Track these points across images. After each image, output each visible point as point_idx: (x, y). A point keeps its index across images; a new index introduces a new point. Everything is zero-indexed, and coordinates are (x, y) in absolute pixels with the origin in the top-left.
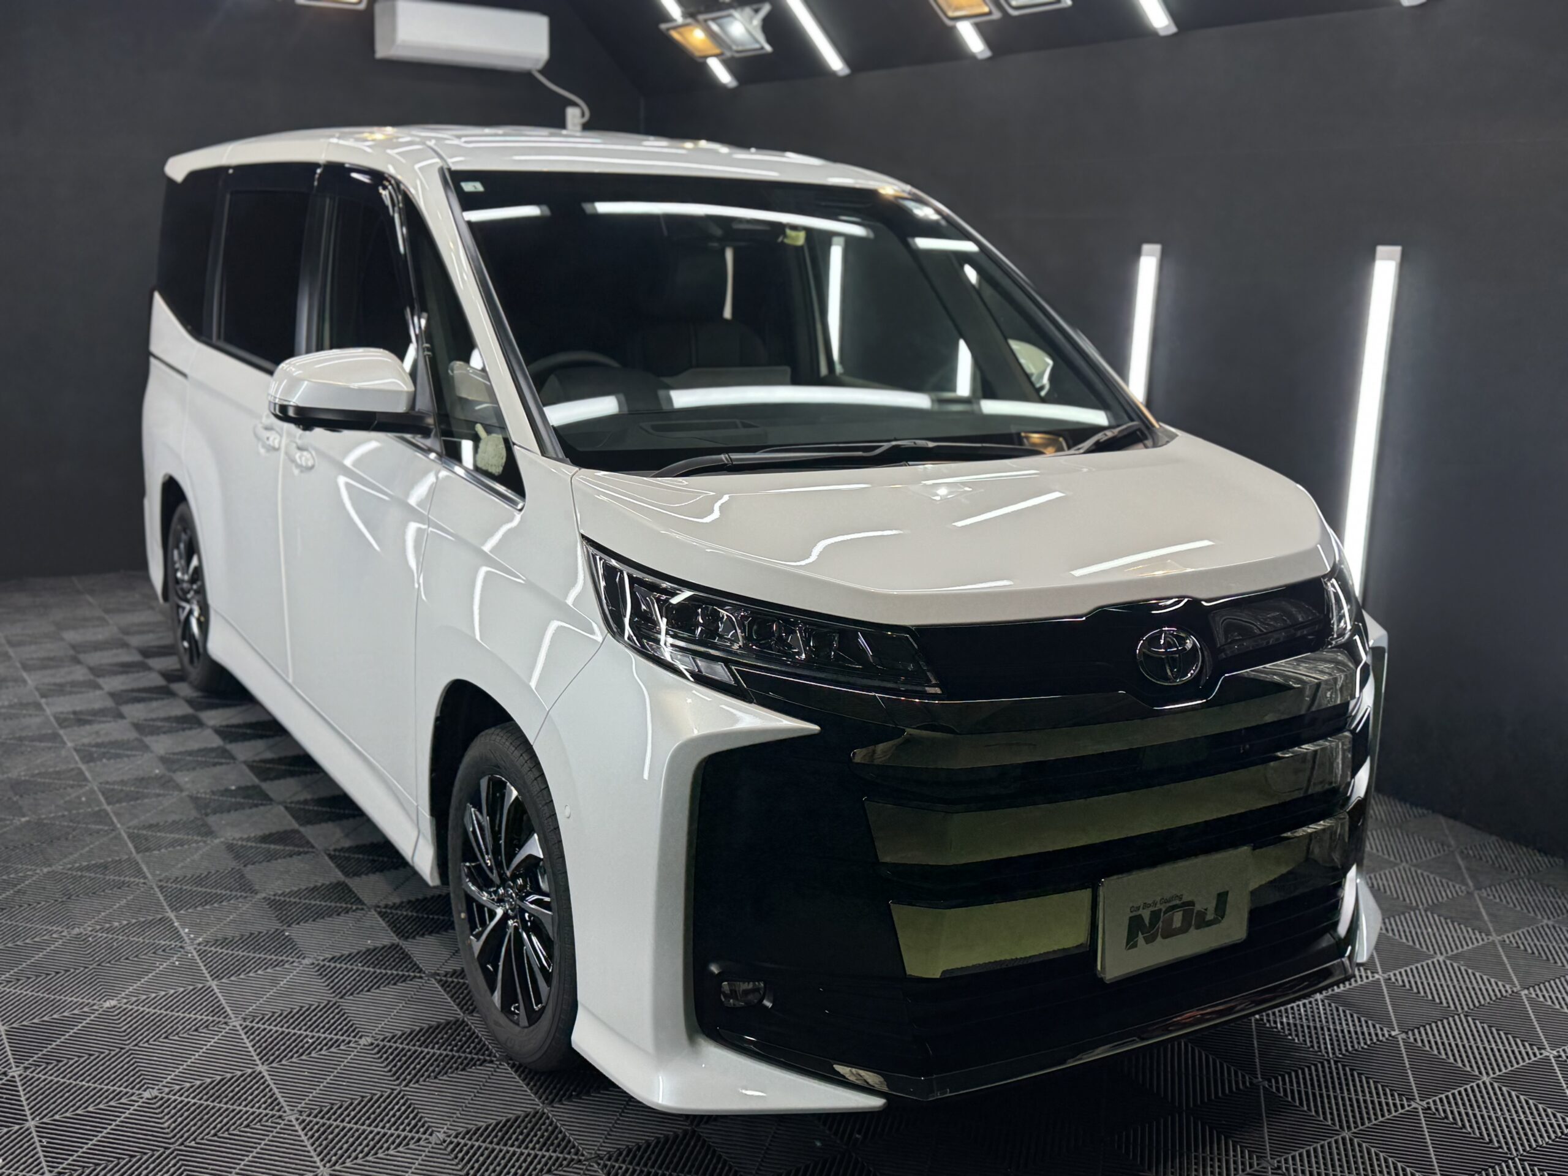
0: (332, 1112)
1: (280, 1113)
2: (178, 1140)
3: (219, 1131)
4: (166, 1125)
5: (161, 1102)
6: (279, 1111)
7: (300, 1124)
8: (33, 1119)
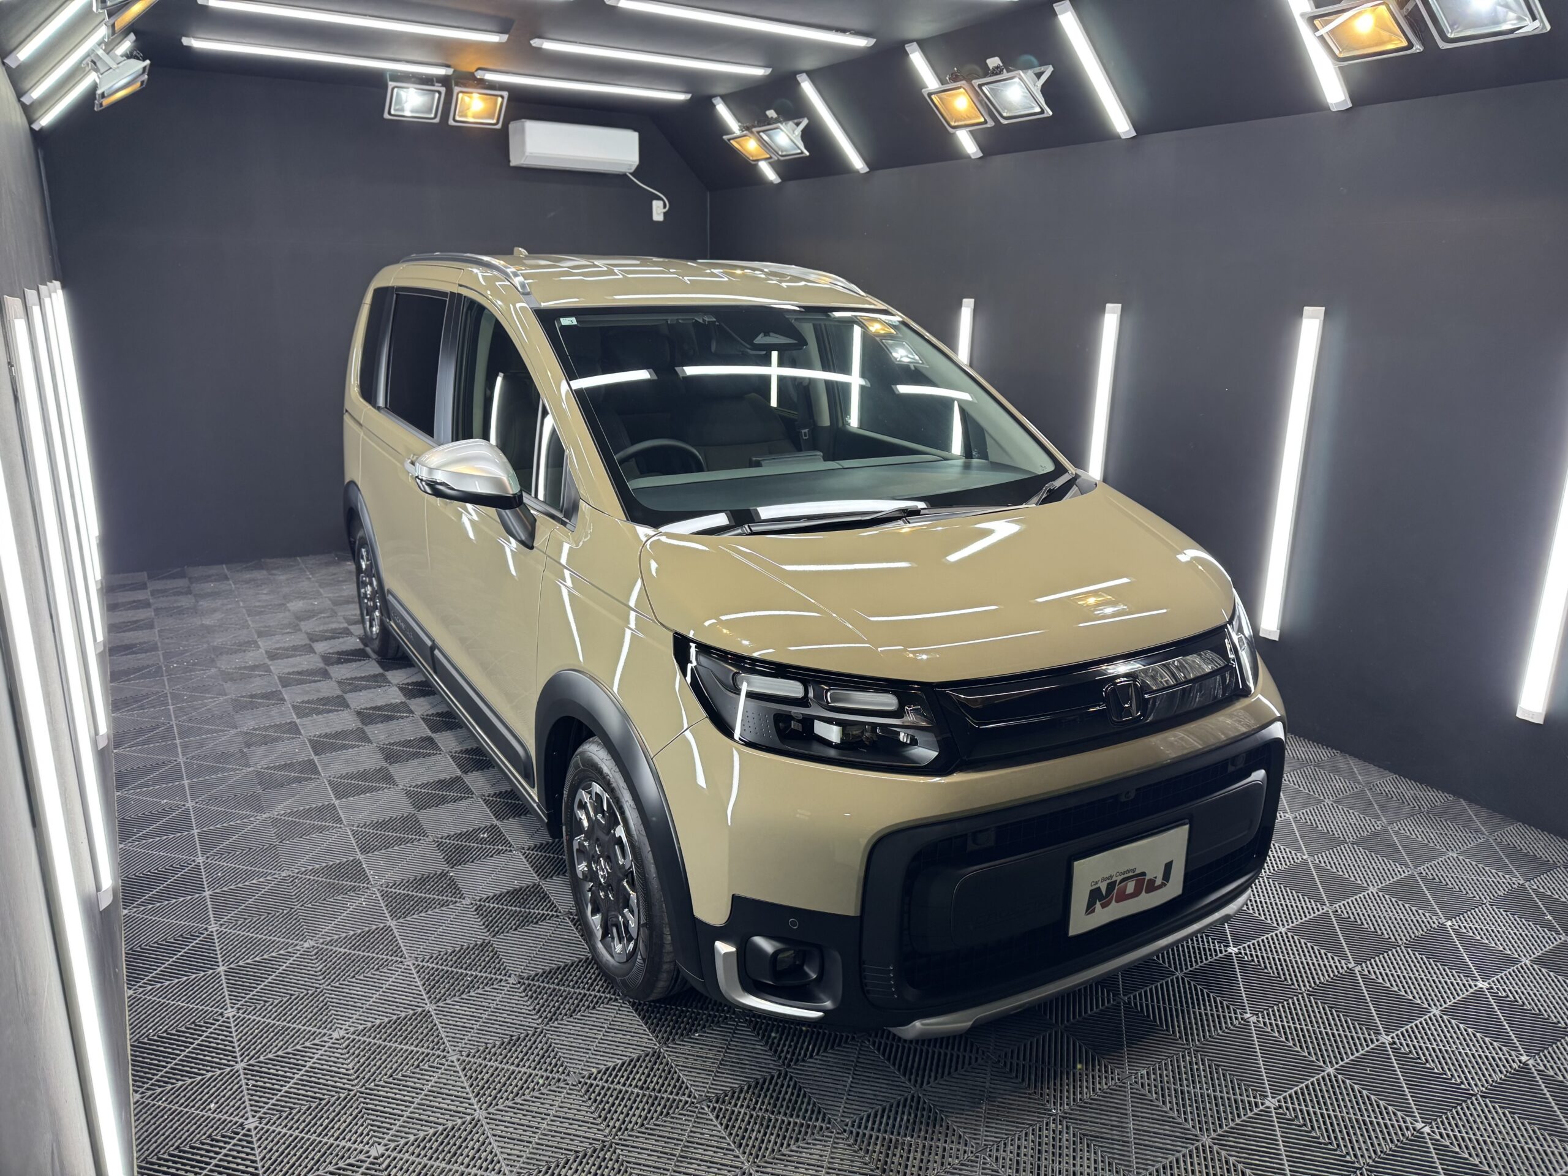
0: (487, 1051)
1: (445, 1053)
2: (360, 1081)
3: (394, 1072)
4: (350, 1066)
5: (348, 1042)
6: (443, 1051)
7: (461, 1064)
8: (242, 1061)
